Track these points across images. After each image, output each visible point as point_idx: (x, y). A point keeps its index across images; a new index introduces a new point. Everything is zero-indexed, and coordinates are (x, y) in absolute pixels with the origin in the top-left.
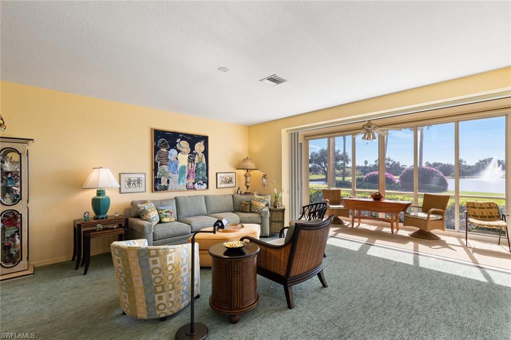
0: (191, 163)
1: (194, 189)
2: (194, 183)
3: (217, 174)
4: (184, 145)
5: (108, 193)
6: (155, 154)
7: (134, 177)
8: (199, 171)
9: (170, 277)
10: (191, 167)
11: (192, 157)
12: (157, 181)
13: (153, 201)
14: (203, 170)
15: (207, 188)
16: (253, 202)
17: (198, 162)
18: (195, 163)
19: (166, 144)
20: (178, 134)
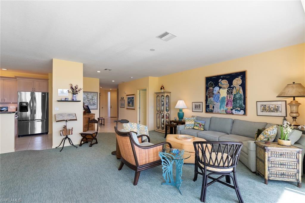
0: (229, 95)
1: (232, 114)
2: (232, 110)
4: (224, 83)
5: (183, 111)
6: (206, 91)
8: (237, 101)
10: (230, 97)
11: (230, 90)
12: (207, 106)
13: (198, 117)
15: (245, 114)
17: (235, 93)
18: (233, 94)
20: (220, 76)
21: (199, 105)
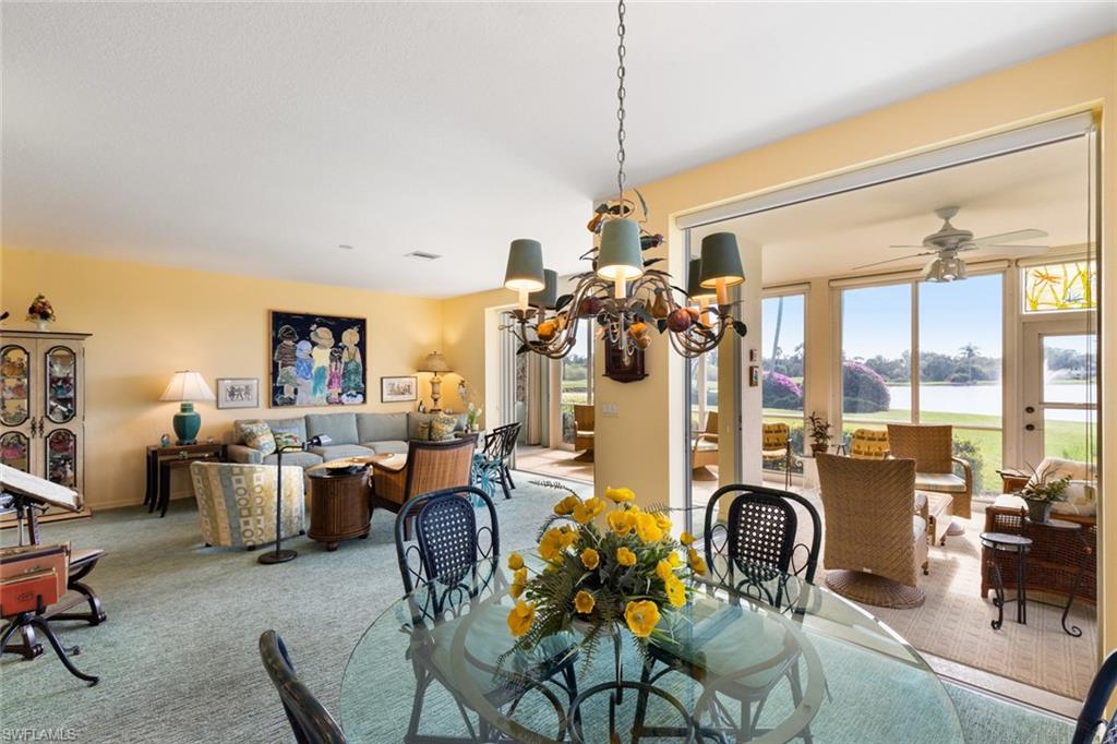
0: (334, 363)
1: (341, 403)
2: (340, 395)
3: (382, 379)
4: (324, 335)
5: (197, 409)
6: (274, 349)
7: (241, 384)
8: (350, 375)
9: (258, 500)
10: (336, 369)
11: (336, 353)
12: (277, 391)
13: (267, 422)
14: (356, 372)
15: (364, 401)
16: (436, 425)
17: (347, 360)
18: (343, 362)
19: (292, 334)
20: (314, 317)
21: (247, 387)
